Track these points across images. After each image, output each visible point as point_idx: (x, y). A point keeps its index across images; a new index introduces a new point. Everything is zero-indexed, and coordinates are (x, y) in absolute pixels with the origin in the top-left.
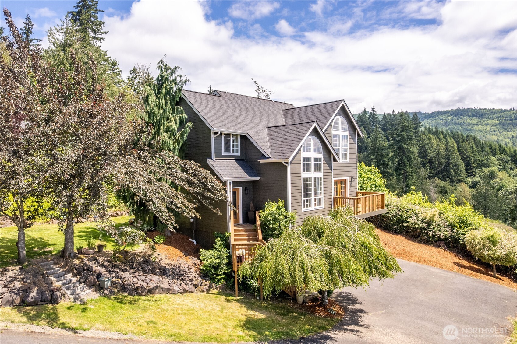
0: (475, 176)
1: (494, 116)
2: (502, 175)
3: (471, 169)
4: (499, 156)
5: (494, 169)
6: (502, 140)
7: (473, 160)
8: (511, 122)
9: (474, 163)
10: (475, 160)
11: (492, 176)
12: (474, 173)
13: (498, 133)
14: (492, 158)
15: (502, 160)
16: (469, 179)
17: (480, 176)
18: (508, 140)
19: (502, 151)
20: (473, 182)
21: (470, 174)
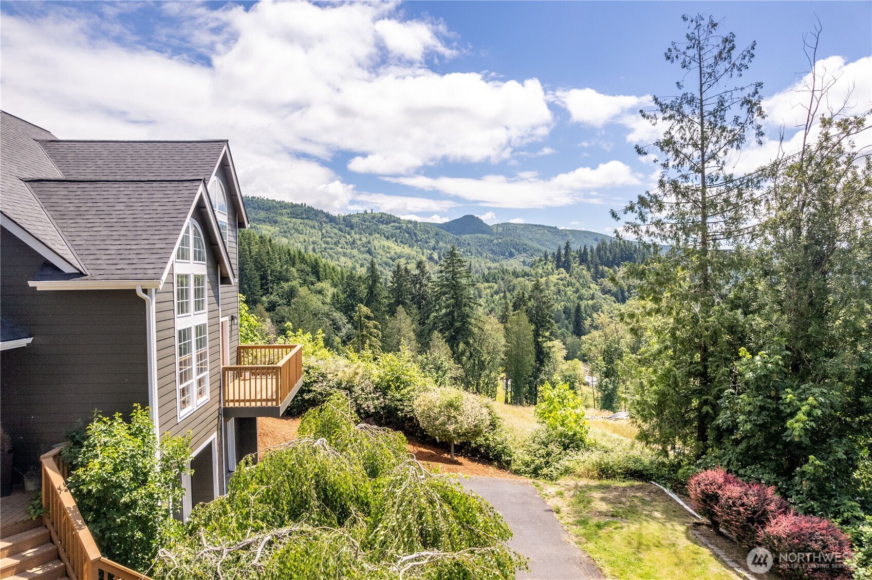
0: (271, 293)
1: (284, 211)
2: (303, 291)
3: (267, 284)
4: (298, 265)
5: (295, 283)
6: (293, 244)
7: (269, 272)
8: (302, 221)
9: (271, 275)
10: (272, 271)
11: (292, 293)
12: (270, 290)
13: (289, 235)
14: (292, 269)
15: (302, 271)
16: (264, 298)
17: (278, 294)
18: (299, 245)
19: (303, 260)
20: (269, 303)
21: (267, 292)
